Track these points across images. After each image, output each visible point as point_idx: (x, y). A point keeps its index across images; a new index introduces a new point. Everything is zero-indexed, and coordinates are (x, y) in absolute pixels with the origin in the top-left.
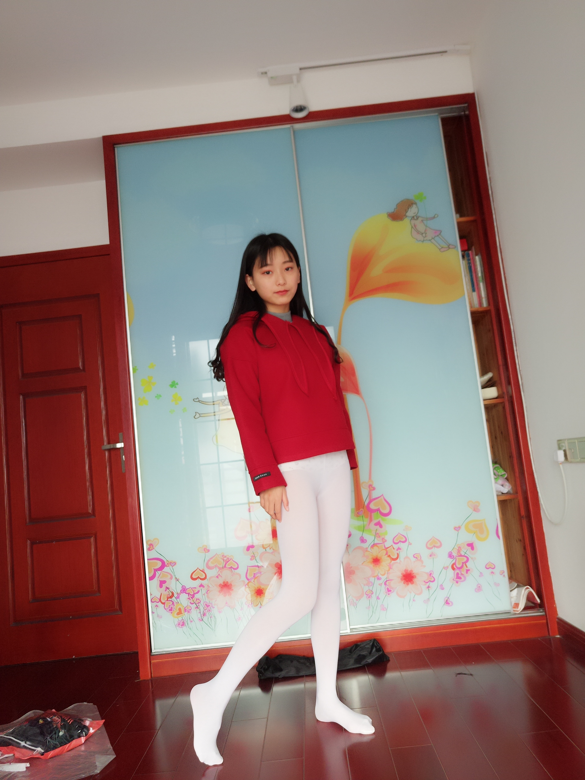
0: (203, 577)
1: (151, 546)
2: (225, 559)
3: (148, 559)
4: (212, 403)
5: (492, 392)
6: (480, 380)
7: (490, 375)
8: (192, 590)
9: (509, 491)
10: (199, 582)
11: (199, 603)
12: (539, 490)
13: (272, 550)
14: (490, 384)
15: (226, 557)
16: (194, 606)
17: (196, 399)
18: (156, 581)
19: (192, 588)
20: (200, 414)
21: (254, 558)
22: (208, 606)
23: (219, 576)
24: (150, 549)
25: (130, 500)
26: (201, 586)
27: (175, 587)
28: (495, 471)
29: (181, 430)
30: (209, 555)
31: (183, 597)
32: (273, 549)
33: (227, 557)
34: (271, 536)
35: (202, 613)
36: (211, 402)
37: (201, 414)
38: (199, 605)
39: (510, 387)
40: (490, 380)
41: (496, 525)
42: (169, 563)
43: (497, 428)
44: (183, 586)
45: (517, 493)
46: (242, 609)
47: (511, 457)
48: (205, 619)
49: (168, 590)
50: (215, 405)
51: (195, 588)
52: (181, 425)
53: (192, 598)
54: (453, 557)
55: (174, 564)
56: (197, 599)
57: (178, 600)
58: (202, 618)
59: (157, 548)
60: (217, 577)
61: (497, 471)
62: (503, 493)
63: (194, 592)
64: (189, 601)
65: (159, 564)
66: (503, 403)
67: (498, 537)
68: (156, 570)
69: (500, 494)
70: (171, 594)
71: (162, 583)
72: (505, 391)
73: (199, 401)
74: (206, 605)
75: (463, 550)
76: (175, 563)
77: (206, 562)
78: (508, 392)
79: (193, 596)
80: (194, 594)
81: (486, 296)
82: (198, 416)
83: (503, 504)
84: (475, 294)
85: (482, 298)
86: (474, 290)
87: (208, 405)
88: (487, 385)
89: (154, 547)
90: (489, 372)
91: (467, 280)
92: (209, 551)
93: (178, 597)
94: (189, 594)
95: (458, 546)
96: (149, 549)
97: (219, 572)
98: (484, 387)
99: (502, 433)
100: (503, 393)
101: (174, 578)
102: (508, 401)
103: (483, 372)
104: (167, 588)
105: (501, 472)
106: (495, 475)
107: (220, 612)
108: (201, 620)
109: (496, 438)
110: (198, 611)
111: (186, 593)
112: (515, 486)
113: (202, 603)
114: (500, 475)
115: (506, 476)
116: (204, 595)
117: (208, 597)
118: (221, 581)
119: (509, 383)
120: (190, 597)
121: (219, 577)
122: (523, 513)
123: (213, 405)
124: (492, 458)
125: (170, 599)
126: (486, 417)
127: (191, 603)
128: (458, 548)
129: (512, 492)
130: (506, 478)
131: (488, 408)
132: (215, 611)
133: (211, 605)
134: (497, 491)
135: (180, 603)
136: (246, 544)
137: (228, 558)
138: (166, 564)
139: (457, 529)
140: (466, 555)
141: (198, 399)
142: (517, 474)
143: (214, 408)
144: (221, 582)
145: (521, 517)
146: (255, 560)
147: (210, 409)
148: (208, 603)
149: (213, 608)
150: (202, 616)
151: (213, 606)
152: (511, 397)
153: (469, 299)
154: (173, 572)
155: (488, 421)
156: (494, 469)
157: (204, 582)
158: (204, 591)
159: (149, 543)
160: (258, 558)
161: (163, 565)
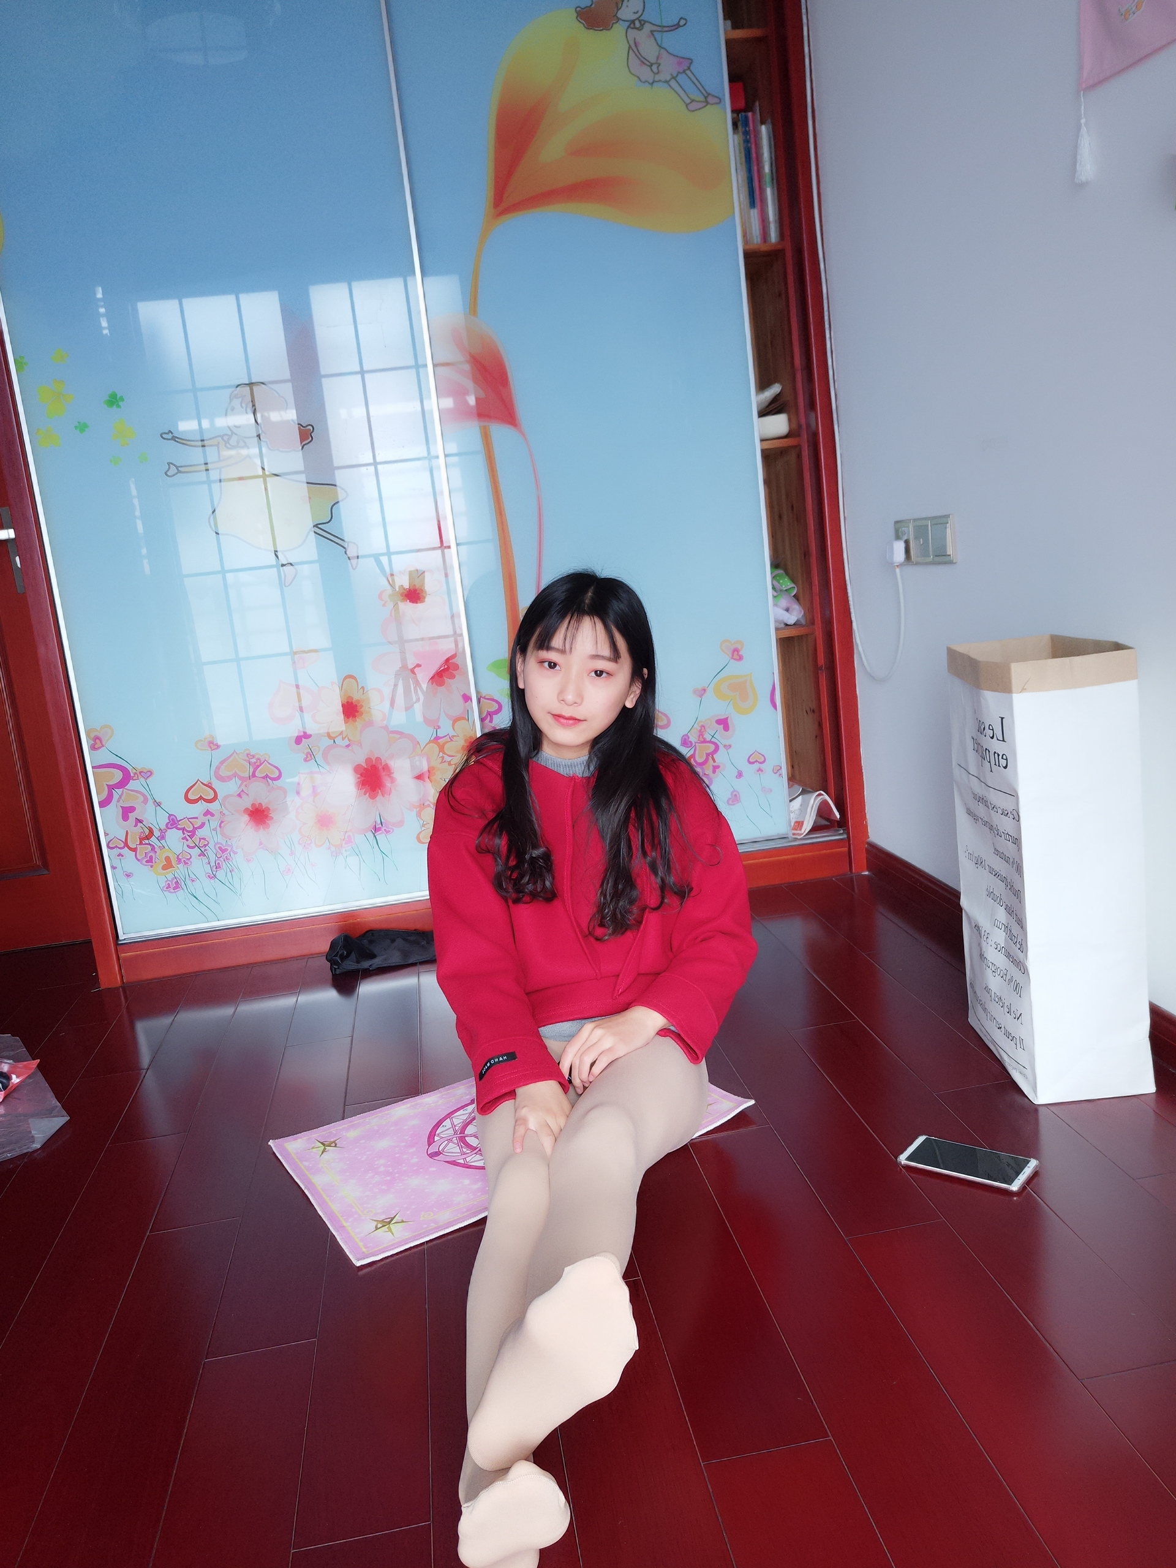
0: (211, 796)
1: (98, 741)
2: (253, 760)
3: (93, 767)
4: (200, 443)
5: (779, 424)
6: (756, 399)
7: (776, 389)
8: (190, 822)
9: (798, 620)
10: (202, 806)
11: (205, 846)
12: (853, 619)
13: (346, 742)
14: (775, 408)
15: (253, 756)
16: (197, 851)
17: (166, 433)
18: (114, 809)
19: (188, 819)
20: (177, 467)
21: (311, 756)
22: (223, 851)
23: (242, 793)
24: (96, 746)
25: (41, 650)
26: (208, 813)
27: (156, 819)
28: (775, 583)
29: (136, 501)
30: (219, 756)
31: (174, 836)
32: (349, 740)
33: (257, 757)
34: (342, 716)
35: (213, 864)
36: (197, 441)
37: (181, 467)
38: (205, 850)
39: (813, 415)
40: (776, 399)
41: (772, 684)
42: (138, 774)
43: (784, 498)
44: (170, 815)
45: (812, 622)
46: (292, 853)
47: (806, 554)
48: (220, 874)
49: (140, 825)
50: (206, 448)
51: (196, 818)
52: (134, 492)
53: (191, 837)
54: (689, 745)
55: (149, 773)
56: (202, 839)
57: (163, 842)
58: (214, 873)
59: (111, 744)
60: (239, 795)
61: (779, 583)
62: (787, 625)
63: (194, 826)
64: (186, 843)
65: (118, 776)
66: (798, 448)
67: (774, 706)
68: (111, 788)
69: (782, 626)
70: (147, 832)
71: (126, 812)
72: (803, 421)
73: (174, 438)
74: (220, 848)
75: (708, 730)
76: (151, 773)
77: (213, 768)
78: (808, 425)
79: (192, 834)
80: (195, 829)
81: (777, 218)
82: (173, 470)
83: (787, 644)
84: (755, 213)
85: (769, 223)
86: (752, 204)
87: (192, 446)
88: (768, 410)
89: (104, 743)
90: (775, 382)
91: (740, 181)
92: (218, 746)
93: (162, 837)
94: (183, 829)
95: (700, 725)
96: (93, 748)
97: (243, 787)
98: (763, 413)
99: (792, 507)
100: (800, 426)
101: (150, 802)
102: (808, 442)
103: (763, 384)
104: (139, 821)
105: (787, 583)
106: (775, 591)
107: (248, 861)
108: (211, 878)
109: (780, 517)
110: (205, 860)
111: (179, 829)
112: (809, 611)
113: (211, 845)
114: (785, 589)
115: (795, 592)
116: (215, 829)
117: (223, 834)
118: (247, 802)
119: (812, 406)
120: (186, 835)
121: (244, 796)
122: (821, 660)
123: (201, 448)
124: (770, 557)
125: (147, 841)
126: (764, 476)
127: (188, 846)
128: (699, 728)
129: (803, 622)
130: (794, 596)
131: (768, 457)
132: (238, 859)
133: (229, 849)
134: (776, 621)
135: (167, 847)
136: (294, 730)
137: (259, 759)
138: (132, 775)
139: (702, 692)
140: (713, 740)
141: (172, 433)
142: (816, 589)
143: (204, 453)
144: (249, 805)
145: (817, 668)
146: (313, 761)
147: (195, 456)
148: (224, 845)
149: (235, 853)
150: (214, 869)
151: (235, 849)
152: (815, 435)
153: (743, 224)
154: (148, 789)
155: (767, 482)
156: (774, 578)
157: (214, 807)
158: (214, 823)
159: (93, 735)
160: (319, 757)
161: (127, 778)
